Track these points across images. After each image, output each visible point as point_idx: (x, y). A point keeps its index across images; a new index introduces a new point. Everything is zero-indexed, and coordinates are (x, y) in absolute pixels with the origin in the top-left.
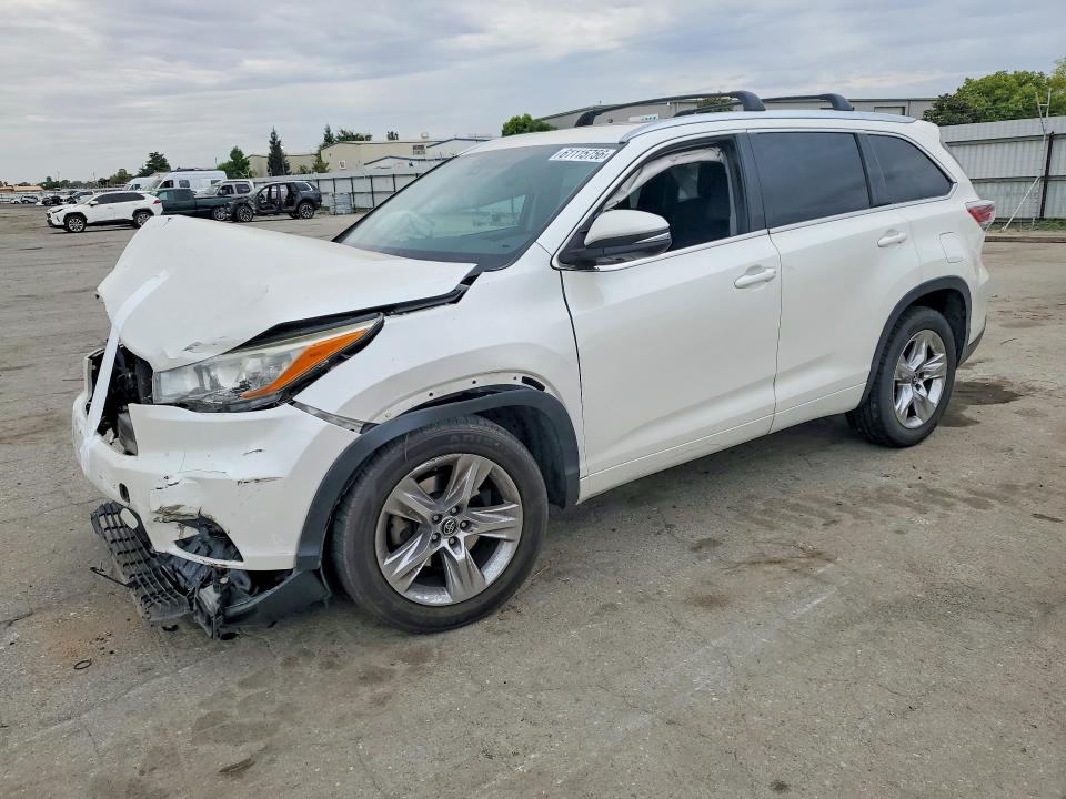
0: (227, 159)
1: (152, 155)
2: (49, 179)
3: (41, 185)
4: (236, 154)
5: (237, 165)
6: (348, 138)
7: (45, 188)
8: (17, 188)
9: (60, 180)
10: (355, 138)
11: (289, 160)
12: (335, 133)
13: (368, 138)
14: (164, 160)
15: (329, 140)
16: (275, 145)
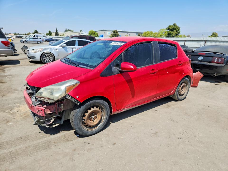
0: (48, 32)
1: (35, 30)
2: (15, 33)
3: (14, 34)
4: (50, 32)
5: (50, 34)
6: (69, 31)
7: (15, 35)
8: (9, 34)
9: (17, 33)
10: (70, 31)
11: (59, 34)
12: (67, 30)
13: (73, 31)
14: (37, 31)
15: (66, 31)
16: (57, 31)
